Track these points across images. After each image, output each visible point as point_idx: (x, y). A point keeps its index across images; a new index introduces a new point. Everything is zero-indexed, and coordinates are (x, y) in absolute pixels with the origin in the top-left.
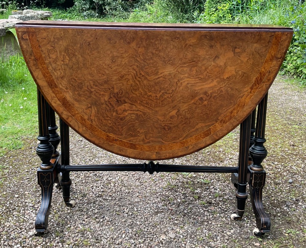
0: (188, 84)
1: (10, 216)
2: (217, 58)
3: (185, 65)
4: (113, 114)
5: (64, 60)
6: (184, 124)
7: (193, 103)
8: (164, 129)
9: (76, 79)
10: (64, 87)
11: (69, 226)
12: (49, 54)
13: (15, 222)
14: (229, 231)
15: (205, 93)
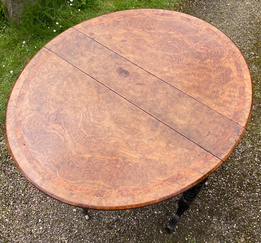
0: (116, 143)
2: (152, 140)
3: (125, 129)
4: (43, 125)
5: (50, 76)
6: (87, 171)
7: (109, 159)
8: (69, 163)
9: (45, 89)
10: (32, 88)
12: (45, 67)
15: (124, 158)
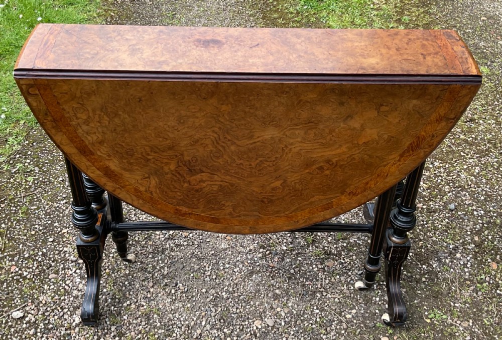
0: (301, 149)
1: (45, 281)
2: (350, 118)
3: (298, 127)
4: (183, 185)
5: (101, 121)
6: (292, 196)
7: (308, 172)
8: (263, 201)
9: (123, 144)
10: (104, 154)
11: (128, 302)
12: (75, 114)
13: (53, 295)
14: (350, 311)
15: (328, 161)
